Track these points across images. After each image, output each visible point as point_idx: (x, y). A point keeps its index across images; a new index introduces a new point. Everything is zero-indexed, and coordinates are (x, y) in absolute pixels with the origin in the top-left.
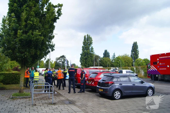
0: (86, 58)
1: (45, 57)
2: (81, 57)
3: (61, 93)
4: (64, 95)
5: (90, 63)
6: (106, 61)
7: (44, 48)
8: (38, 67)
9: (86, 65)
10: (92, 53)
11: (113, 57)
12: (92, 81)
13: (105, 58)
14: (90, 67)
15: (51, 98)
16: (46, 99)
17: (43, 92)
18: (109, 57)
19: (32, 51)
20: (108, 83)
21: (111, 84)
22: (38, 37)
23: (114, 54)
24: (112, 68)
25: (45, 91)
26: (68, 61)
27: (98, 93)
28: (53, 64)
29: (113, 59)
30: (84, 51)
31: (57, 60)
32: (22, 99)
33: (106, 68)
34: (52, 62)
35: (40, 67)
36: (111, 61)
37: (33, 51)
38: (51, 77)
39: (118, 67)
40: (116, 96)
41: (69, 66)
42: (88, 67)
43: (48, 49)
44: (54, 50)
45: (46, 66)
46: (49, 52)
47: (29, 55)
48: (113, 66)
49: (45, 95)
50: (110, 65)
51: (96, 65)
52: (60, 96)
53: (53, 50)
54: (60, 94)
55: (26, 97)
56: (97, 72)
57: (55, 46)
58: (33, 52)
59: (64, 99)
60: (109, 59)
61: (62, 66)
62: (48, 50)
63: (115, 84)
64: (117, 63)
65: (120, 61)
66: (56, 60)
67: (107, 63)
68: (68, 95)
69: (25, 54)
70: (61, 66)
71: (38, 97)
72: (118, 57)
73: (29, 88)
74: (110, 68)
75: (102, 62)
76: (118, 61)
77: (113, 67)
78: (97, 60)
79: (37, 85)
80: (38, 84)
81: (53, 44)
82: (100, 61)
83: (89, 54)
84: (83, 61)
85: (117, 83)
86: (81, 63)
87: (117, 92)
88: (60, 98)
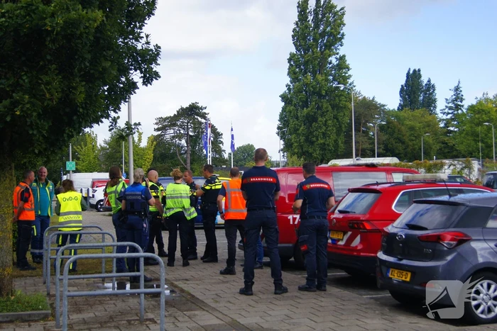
0: (308, 114)
1: (113, 114)
2: (284, 109)
3: (197, 295)
4: (213, 305)
5: (330, 141)
6: (412, 128)
7: (104, 69)
8: (71, 165)
9: (311, 150)
10: (342, 87)
11: (450, 108)
12: (351, 228)
13: (407, 113)
14: (333, 162)
15: (150, 316)
16: (129, 322)
17: (110, 287)
18: (429, 106)
19: (48, 83)
20: (438, 239)
21: (454, 243)
22: (73, 15)
23: (457, 89)
24: (447, 161)
25: (121, 286)
26: (217, 135)
27: (383, 289)
28: (143, 149)
29: (449, 116)
30: (299, 80)
31: (163, 129)
32: (12, 326)
33: (418, 166)
34: (140, 140)
35: (79, 167)
36: (442, 125)
37: (53, 87)
38: (140, 212)
39: (478, 159)
40: (477, 306)
41: (226, 156)
42: (322, 163)
43: (125, 71)
44: (157, 75)
45: (112, 161)
46: (132, 86)
47: (33, 105)
48: (449, 152)
49: (120, 305)
50: (437, 147)
51: (363, 150)
52: (193, 306)
53: (149, 77)
54: (193, 296)
55: (30, 315)
56: (377, 184)
57: (158, 54)
58: (53, 90)
59: (214, 321)
60: (430, 118)
61: (189, 161)
62: (127, 79)
63: (474, 244)
64: (475, 135)
65: (489, 128)
66: (158, 130)
67: (418, 137)
68: (231, 300)
69: (15, 104)
70: (185, 161)
71: (88, 315)
72: (480, 103)
73: (34, 273)
74: (436, 165)
75: (391, 134)
76: (479, 129)
77: (454, 157)
78: (365, 124)
79: (75, 254)
80: (78, 251)
81: (152, 47)
82: (382, 128)
83: (324, 93)
84: (296, 130)
85: (485, 240)
86: (282, 142)
87: (485, 285)
88: (195, 315)
